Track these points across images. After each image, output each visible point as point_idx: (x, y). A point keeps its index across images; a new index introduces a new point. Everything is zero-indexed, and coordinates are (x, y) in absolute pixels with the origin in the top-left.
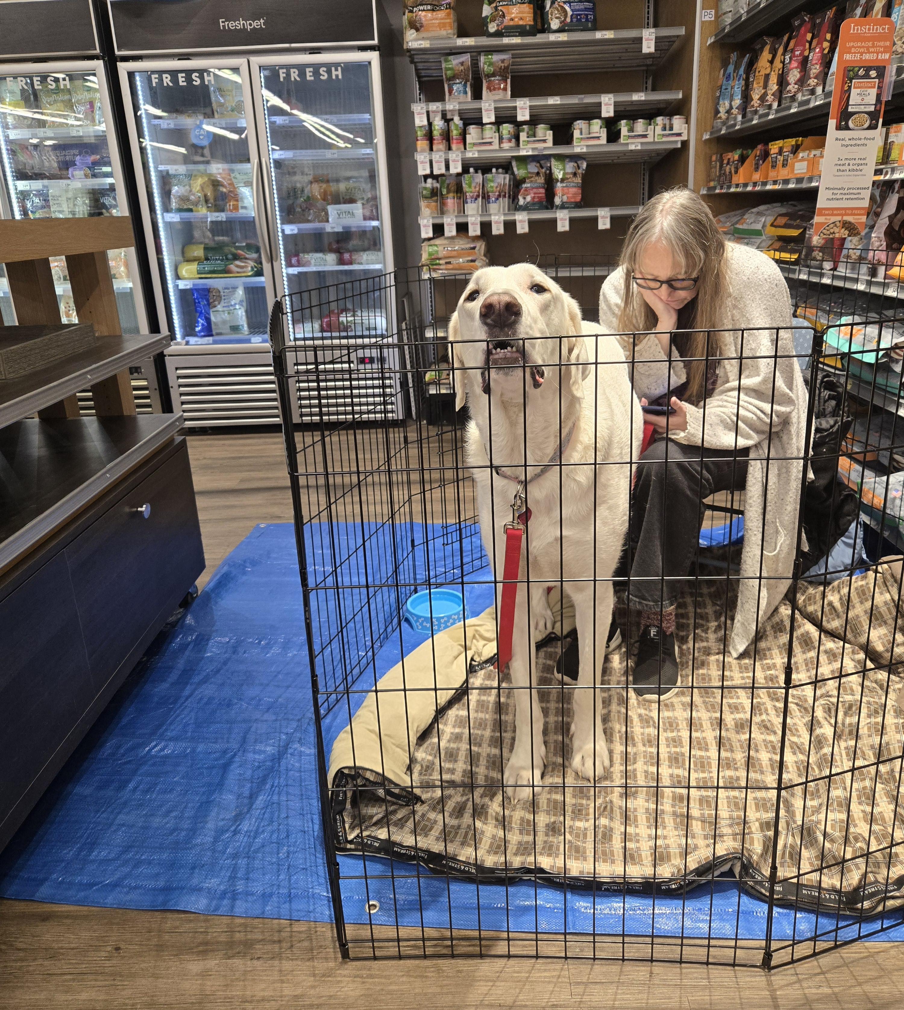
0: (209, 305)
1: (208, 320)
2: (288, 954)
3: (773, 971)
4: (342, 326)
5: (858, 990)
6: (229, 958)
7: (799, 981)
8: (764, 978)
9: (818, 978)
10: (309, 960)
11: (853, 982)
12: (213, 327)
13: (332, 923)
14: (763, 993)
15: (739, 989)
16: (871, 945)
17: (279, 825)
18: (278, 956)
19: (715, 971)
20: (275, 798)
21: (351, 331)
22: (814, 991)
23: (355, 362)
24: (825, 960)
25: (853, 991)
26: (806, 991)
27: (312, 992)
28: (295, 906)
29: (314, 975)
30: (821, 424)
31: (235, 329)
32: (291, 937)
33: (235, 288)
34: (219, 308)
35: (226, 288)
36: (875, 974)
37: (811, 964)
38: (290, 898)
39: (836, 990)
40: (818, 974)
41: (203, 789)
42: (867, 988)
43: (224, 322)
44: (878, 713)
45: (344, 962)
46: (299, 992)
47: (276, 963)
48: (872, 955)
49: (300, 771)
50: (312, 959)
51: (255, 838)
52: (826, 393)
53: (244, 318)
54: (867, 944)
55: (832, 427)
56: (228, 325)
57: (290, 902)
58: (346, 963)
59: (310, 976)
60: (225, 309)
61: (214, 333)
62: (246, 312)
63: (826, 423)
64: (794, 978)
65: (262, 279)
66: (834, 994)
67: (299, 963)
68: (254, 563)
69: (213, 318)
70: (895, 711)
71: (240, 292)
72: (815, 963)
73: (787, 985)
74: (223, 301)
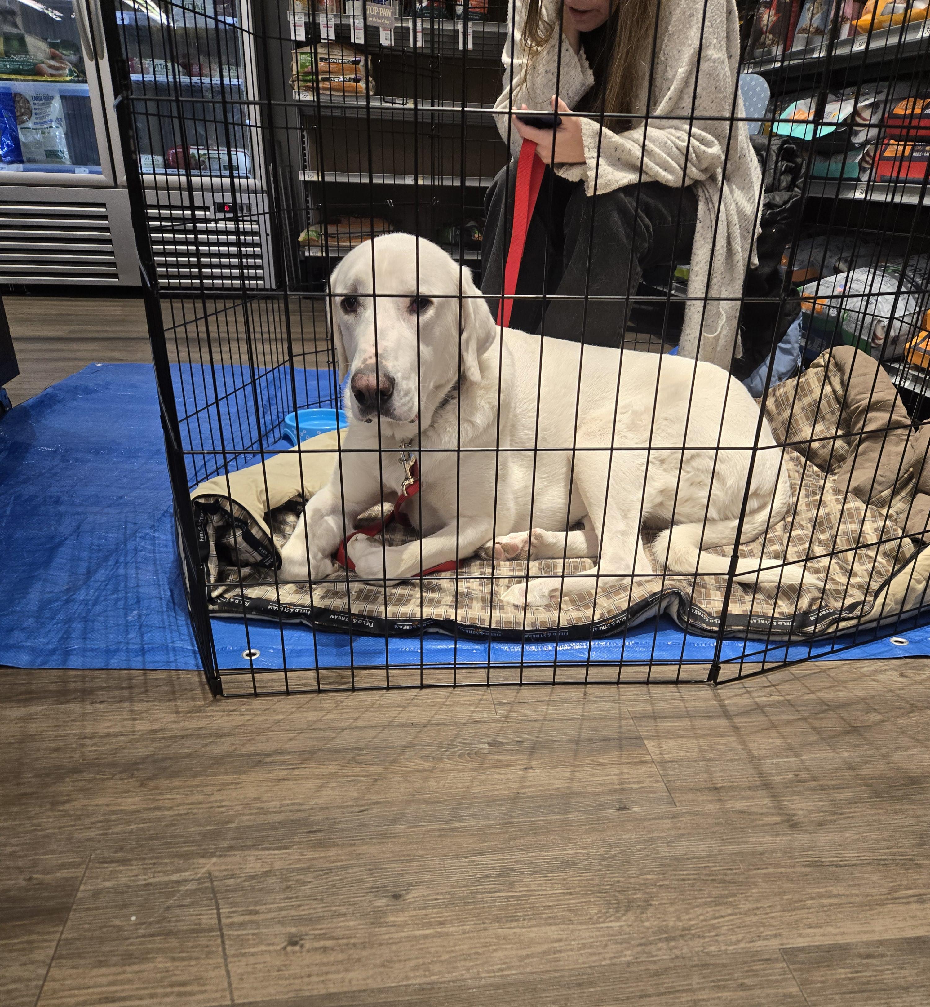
0: (16, 119)
1: (15, 139)
2: (143, 696)
3: (719, 687)
4: (193, 162)
5: (812, 696)
6: (61, 703)
7: (748, 692)
8: (710, 692)
9: (768, 690)
10: (170, 700)
11: (806, 691)
12: (22, 148)
13: (199, 671)
14: (711, 703)
15: (683, 699)
16: (822, 664)
17: (127, 593)
18: (131, 700)
19: (656, 690)
20: (121, 571)
21: (205, 169)
22: (765, 699)
23: (212, 209)
24: (773, 677)
25: (806, 697)
26: (757, 700)
27: (174, 726)
28: (148, 658)
29: (177, 712)
30: (774, 198)
31: (52, 155)
32: (145, 683)
33: (49, 99)
34: (30, 124)
35: (36, 98)
36: (829, 684)
37: (761, 679)
38: (143, 652)
39: (789, 697)
40: (769, 686)
41: (24, 568)
42: (819, 694)
43: (38, 144)
44: (816, 494)
45: (215, 700)
46: (156, 726)
47: (126, 705)
48: (824, 671)
49: (154, 553)
50: (175, 699)
51: (94, 605)
52: (783, 165)
53: (64, 141)
54: (817, 663)
55: (786, 203)
56: (43, 149)
57: (143, 655)
58: (219, 700)
59: (172, 713)
60: (38, 126)
61: (25, 159)
62: (66, 134)
63: (779, 198)
64: (743, 690)
65: (84, 86)
66: (787, 700)
67: (157, 703)
68: (88, 391)
69: (21, 137)
70: (834, 490)
71: (56, 105)
72: (764, 679)
73: (736, 696)
74: (34, 117)
